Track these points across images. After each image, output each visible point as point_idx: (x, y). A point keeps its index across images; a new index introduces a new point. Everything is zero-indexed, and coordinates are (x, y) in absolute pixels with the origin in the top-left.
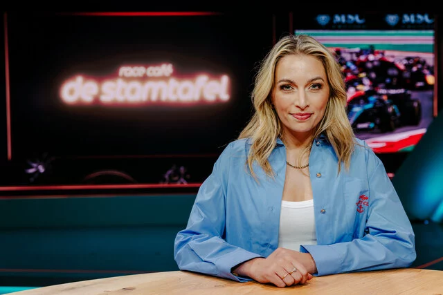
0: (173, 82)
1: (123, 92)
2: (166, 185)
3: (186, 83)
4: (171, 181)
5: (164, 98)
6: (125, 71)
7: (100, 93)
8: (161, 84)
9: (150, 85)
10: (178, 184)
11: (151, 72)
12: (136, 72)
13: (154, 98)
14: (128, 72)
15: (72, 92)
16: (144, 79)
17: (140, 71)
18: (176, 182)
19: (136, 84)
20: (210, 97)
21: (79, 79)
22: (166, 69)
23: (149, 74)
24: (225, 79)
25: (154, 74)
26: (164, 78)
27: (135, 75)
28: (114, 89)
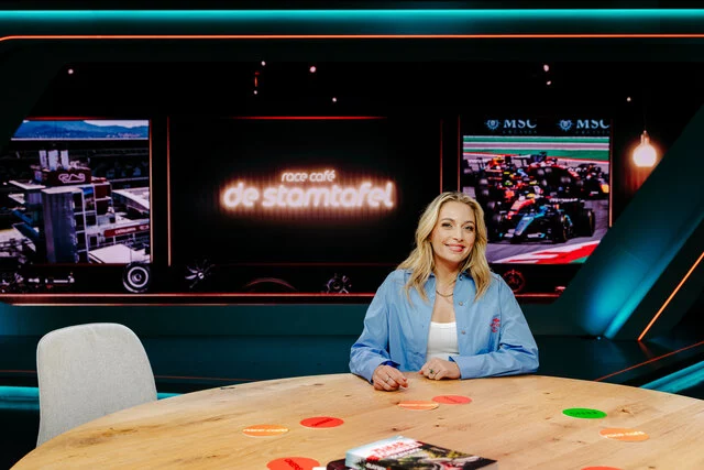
0: (336, 188)
1: (284, 198)
2: (327, 295)
3: (350, 190)
4: (332, 291)
5: (326, 204)
6: (287, 176)
7: (262, 198)
8: (324, 190)
9: (312, 191)
10: (340, 294)
11: (314, 177)
12: (298, 177)
13: (316, 204)
14: (290, 177)
15: (232, 197)
16: (306, 184)
17: (302, 176)
18: (337, 291)
19: (297, 190)
20: (374, 204)
21: (241, 185)
22: (329, 174)
23: (311, 179)
24: (390, 186)
25: (317, 179)
26: (327, 184)
27: (297, 180)
28: (276, 195)
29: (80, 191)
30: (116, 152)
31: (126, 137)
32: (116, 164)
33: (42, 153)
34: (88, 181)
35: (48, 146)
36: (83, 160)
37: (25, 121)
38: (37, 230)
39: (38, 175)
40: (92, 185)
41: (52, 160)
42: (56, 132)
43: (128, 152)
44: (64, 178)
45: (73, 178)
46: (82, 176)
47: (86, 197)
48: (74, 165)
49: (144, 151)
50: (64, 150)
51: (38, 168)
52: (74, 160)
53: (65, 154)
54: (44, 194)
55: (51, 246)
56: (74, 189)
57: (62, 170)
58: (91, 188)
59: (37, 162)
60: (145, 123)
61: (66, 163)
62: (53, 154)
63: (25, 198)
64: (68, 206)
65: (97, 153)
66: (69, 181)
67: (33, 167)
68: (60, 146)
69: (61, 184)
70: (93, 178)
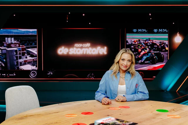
0: (90, 49)
1: (75, 51)
2: (88, 79)
3: (94, 49)
4: (89, 78)
5: (87, 53)
6: (76, 45)
7: (69, 52)
8: (87, 49)
9: (83, 49)
10: (91, 79)
11: (84, 45)
13: (85, 53)
14: (77, 45)
15: (61, 51)
16: (82, 47)
17: (81, 45)
19: (79, 49)
20: (101, 53)
21: (63, 47)
22: (88, 45)
23: (83, 46)
24: (106, 48)
25: (85, 46)
26: (88, 47)
27: (79, 46)
28: (73, 50)
29: (17, 49)
30: (27, 38)
31: (30, 34)
32: (27, 41)
33: (6, 38)
34: (19, 46)
35: (8, 36)
36: (18, 41)
37: (1, 29)
38: (5, 60)
39: (5, 45)
40: (21, 48)
41: (9, 40)
42: (11, 32)
43: (31, 38)
44: (12, 45)
45: (15, 46)
46: (18, 45)
47: (19, 51)
48: (16, 42)
49: (35, 38)
50: (12, 37)
51: (5, 43)
52: (15, 40)
53: (13, 39)
54: (7, 50)
55: (9, 65)
56: (15, 49)
57: (12, 43)
58: (20, 48)
59: (5, 41)
60: (36, 30)
61: (13, 41)
62: (9, 39)
63: (1, 51)
64: (14, 53)
65: (22, 38)
66: (14, 46)
67: (4, 42)
68: (11, 36)
69: (12, 47)
70: (21, 46)
